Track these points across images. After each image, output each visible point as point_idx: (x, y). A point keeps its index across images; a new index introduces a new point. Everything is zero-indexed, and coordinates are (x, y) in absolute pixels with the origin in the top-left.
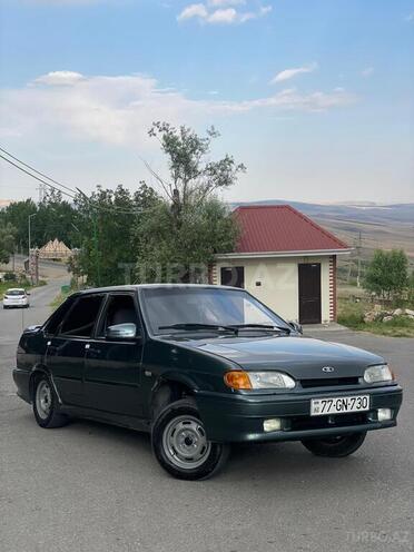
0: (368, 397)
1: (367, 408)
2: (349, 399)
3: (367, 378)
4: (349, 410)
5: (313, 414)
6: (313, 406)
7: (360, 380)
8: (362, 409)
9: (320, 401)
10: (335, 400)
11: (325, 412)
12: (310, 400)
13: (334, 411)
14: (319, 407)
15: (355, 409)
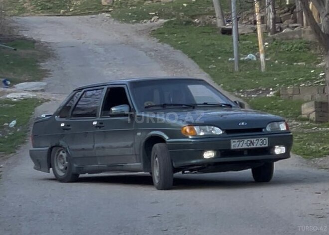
0: (267, 139)
1: (267, 146)
2: (255, 140)
3: (268, 129)
4: (255, 146)
5: (232, 148)
6: (233, 144)
7: (263, 130)
8: (263, 146)
9: (237, 141)
10: (246, 141)
11: (240, 147)
12: (230, 140)
13: (245, 146)
14: (236, 144)
15: (258, 146)
